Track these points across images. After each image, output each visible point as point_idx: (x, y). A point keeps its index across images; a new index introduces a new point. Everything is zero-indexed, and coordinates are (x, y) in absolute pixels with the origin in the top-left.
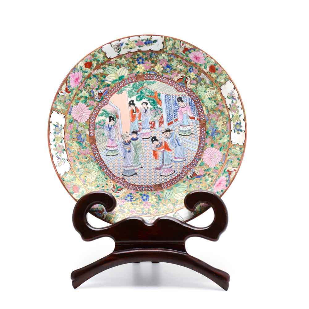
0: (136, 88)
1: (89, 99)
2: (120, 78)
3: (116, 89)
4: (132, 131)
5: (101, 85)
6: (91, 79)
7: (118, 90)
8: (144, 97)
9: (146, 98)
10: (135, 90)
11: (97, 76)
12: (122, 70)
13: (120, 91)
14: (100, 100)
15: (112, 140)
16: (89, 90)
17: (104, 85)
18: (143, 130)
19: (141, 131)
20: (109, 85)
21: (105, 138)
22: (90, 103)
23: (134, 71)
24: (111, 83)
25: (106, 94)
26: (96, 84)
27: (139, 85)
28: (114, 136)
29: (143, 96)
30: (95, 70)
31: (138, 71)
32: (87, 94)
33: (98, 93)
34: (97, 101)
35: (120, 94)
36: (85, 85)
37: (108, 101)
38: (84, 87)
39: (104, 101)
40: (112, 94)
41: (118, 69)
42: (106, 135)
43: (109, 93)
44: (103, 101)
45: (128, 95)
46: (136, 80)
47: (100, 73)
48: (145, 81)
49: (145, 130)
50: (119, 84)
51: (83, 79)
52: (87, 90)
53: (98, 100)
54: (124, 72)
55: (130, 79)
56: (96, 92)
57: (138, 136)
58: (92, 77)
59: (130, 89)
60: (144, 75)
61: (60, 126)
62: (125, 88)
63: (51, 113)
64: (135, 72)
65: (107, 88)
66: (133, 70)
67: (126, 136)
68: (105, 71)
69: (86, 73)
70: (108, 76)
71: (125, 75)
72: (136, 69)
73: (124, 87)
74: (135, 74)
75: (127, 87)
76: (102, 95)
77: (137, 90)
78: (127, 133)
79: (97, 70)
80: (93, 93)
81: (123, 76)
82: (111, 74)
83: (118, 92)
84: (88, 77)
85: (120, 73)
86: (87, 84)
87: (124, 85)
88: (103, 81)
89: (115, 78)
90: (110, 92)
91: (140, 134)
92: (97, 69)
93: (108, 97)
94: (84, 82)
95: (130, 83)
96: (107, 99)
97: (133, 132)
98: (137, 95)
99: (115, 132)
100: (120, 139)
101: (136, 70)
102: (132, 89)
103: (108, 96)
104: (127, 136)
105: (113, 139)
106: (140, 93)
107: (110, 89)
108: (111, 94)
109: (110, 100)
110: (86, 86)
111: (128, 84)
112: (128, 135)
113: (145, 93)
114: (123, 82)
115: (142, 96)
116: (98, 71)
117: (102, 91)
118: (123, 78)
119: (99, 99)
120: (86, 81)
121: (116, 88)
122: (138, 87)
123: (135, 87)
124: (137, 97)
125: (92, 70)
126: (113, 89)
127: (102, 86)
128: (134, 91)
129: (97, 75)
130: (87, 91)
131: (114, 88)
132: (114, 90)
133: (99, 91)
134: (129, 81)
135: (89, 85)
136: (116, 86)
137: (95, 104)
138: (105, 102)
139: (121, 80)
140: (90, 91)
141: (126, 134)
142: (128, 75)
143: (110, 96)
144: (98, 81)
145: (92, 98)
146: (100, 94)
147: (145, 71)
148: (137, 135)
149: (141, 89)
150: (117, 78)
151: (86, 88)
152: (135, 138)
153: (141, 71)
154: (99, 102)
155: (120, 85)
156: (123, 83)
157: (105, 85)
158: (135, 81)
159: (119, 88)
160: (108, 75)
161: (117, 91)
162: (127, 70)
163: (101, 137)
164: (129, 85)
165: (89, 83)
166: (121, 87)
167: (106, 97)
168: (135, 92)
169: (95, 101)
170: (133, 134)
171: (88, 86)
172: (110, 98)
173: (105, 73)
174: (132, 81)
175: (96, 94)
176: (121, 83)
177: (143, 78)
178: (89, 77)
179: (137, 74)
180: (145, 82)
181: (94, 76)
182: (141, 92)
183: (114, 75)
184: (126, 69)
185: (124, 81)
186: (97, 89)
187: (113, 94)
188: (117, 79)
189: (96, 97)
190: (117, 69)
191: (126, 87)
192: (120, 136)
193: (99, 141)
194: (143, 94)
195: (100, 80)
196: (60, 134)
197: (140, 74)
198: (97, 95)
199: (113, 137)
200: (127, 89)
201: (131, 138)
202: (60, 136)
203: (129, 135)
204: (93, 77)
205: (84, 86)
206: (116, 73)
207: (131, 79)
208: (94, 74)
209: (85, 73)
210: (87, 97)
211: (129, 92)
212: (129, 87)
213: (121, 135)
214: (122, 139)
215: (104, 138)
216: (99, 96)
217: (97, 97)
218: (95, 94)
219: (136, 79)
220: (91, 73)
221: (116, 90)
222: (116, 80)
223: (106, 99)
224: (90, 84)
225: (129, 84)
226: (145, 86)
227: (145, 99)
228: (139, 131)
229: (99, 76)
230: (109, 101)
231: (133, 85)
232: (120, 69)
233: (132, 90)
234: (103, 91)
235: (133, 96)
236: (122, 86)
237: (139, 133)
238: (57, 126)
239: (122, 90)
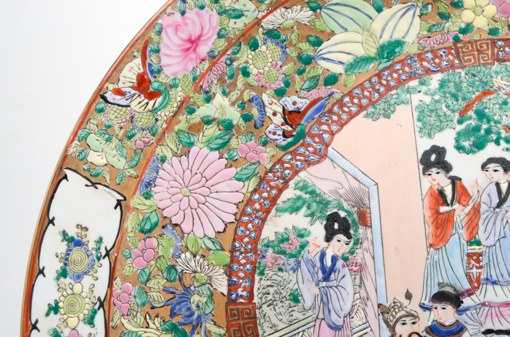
0: (455, 97)
1: (239, 132)
2: (382, 48)
3: (366, 97)
4: (436, 290)
5: (296, 76)
6: (254, 46)
7: (372, 103)
8: (494, 137)
9: (502, 142)
10: (450, 102)
11: (283, 37)
12: (393, 16)
13: (381, 105)
14: (290, 140)
15: (335, 328)
16: (242, 93)
17: (310, 75)
18: (490, 287)
19: (478, 292)
20: (332, 80)
21: (301, 316)
22: (241, 151)
23: (447, 25)
24: (343, 71)
25: (316, 116)
26: (274, 71)
27: (472, 85)
28: (347, 308)
29: (488, 132)
30: (275, 9)
31: (468, 25)
32: (232, 108)
33: (281, 110)
34: (277, 146)
35: (382, 120)
36: (228, 71)
37: (327, 146)
38: (224, 82)
39: (309, 145)
40: (344, 117)
41: (379, 10)
42: (308, 303)
43: (330, 111)
44: (302, 145)
45: (420, 124)
46: (457, 61)
47: (298, 23)
48: (496, 66)
49: (497, 288)
50: (379, 76)
51: (222, 43)
52: (234, 95)
53: (282, 142)
54: (404, 25)
55: (430, 55)
56: (274, 106)
57: (463, 318)
58: (260, 36)
59: (427, 100)
60: (494, 42)
61: (92, 245)
62: (404, 96)
63: (59, 178)
64: (453, 26)
65: (323, 91)
66: (444, 17)
67: (403, 313)
68: (318, 16)
69: (238, 21)
70: (334, 39)
71: (406, 40)
72: (457, 12)
73: (399, 91)
74: (453, 34)
75: (414, 88)
76: (301, 118)
77: (462, 104)
78: (409, 296)
79: (283, 10)
80: (262, 107)
81: (399, 43)
82: (346, 30)
83: (371, 109)
84: (243, 35)
85: (383, 30)
86: (238, 68)
87: (400, 83)
88: (308, 61)
89: (360, 52)
90: (336, 109)
91: (475, 307)
92: (286, 8)
93: (325, 132)
94: (225, 56)
95: (428, 72)
96: (320, 136)
97: (441, 297)
98: (463, 126)
99: (351, 292)
100: (375, 328)
101: (460, 16)
102: (437, 97)
103: (325, 127)
104: (409, 315)
105: (339, 322)
106: (474, 116)
107: (337, 96)
108: (339, 116)
109: (333, 144)
110: (231, 77)
111: (420, 76)
112: (413, 306)
113: (496, 118)
114: (398, 67)
115: (483, 132)
116: (289, 16)
117: (302, 104)
118: (397, 50)
119: (285, 135)
120: (235, 53)
121: (366, 93)
122: (465, 90)
123: (453, 91)
124: (459, 134)
125: (264, 7)
126: (352, 98)
127: (302, 79)
128: (447, 107)
129: (285, 29)
130: (234, 98)
131: (357, 91)
132: (356, 101)
133: (290, 102)
134: (425, 64)
135: (246, 73)
136: (367, 84)
137: (265, 155)
138: (311, 149)
139: (388, 58)
140: (246, 97)
141: (406, 302)
142: (420, 38)
143: (334, 128)
144: (286, 58)
145: (254, 130)
146: (292, 117)
147: (497, 25)
148: (460, 312)
149: (479, 98)
150: (373, 52)
151: (234, 85)
152: (447, 324)
153: (481, 23)
154: (284, 148)
155: (384, 82)
156: (396, 71)
157: (316, 79)
158: (452, 66)
159: (376, 95)
160: (333, 33)
161: (367, 106)
162: (417, 19)
163: (282, 310)
164: (422, 84)
165: (247, 62)
166: (389, 88)
167: (315, 131)
168: (453, 111)
169: (265, 144)
170: (439, 306)
171: (241, 76)
172: (336, 137)
173: (319, 25)
174: (439, 65)
175: (274, 114)
176: (386, 73)
177: (490, 52)
178: (248, 39)
179: (461, 36)
180: (497, 73)
181: (272, 34)
182: (481, 115)
183: (358, 37)
184: (411, 12)
185: (403, 66)
186: (280, 93)
187: (352, 116)
188: (373, 55)
189: (271, 127)
190: (371, 11)
191: (408, 91)
192: (372, 310)
193: (274, 326)
194: (489, 122)
195: (294, 54)
196: (87, 280)
197: (477, 37)
198: (279, 120)
199: (342, 315)
200: (416, 98)
201: (430, 324)
202: (86, 289)
203: (420, 311)
204: (265, 40)
205: (224, 74)
206: (368, 31)
207: (436, 56)
208: (271, 27)
209: (233, 21)
210: (235, 123)
211: (423, 113)
212: (424, 88)
213: (379, 305)
214: (384, 325)
215: (296, 315)
216: (286, 123)
217: (277, 126)
218: (269, 113)
219: (458, 57)
220: (258, 23)
221: (365, 102)
222: (367, 60)
223: (317, 140)
224: (251, 67)
225: (426, 78)
226: (500, 88)
227: (497, 143)
228: (470, 293)
229: (294, 37)
230: (330, 148)
231: (442, 84)
232: (387, 12)
233: (438, 102)
234: (304, 101)
235: (441, 130)
236: (392, 84)
237: (467, 302)
238: (79, 244)
239: (393, 102)
